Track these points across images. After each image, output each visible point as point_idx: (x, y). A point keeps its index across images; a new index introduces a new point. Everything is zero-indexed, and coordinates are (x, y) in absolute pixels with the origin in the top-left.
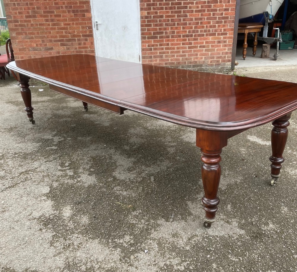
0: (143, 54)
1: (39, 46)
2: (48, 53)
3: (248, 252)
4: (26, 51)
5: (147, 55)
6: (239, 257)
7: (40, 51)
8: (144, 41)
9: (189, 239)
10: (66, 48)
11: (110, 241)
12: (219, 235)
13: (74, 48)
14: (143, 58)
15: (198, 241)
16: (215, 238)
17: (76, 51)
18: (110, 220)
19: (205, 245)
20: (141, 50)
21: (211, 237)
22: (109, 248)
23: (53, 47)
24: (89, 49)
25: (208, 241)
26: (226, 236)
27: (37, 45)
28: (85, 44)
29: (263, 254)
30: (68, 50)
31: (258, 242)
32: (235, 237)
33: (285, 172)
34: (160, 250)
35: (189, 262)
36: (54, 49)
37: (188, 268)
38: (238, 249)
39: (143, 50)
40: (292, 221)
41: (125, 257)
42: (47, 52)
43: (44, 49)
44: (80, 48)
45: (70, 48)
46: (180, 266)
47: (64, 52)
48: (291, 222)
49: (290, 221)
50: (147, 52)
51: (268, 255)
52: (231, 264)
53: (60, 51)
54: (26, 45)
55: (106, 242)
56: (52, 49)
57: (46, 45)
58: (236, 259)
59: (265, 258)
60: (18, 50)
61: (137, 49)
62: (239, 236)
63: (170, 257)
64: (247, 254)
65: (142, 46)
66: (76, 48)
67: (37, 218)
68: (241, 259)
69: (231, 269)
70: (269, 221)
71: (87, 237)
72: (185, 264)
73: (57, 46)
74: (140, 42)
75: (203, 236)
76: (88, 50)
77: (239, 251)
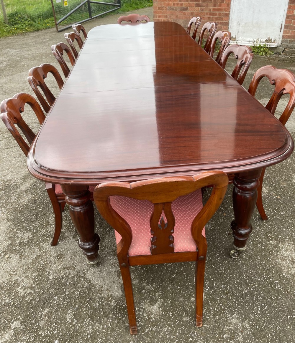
0: (286, 22)
1: (176, 5)
2: (182, 14)
3: (90, 321)
4: (164, 10)
5: (292, 25)
6: (75, 320)
7: (176, 11)
8: (291, 6)
9: (64, 268)
10: (201, 8)
11: (15, 230)
12: (92, 282)
13: (208, 10)
14: (286, 27)
15: (68, 276)
16: (85, 283)
17: (210, 13)
18: (41, 209)
19: (68, 283)
20: (285, 17)
21: (83, 279)
22: (7, 236)
23: (189, 7)
24: (224, 11)
25: (76, 281)
26: (98, 287)
27: (174, 4)
28: (220, 5)
29: (99, 335)
30: (202, 12)
31: (114, 317)
32: (102, 295)
33: (276, 246)
34: (31, 263)
35: (33, 291)
36: (189, 9)
37: (26, 297)
38: (86, 311)
39: (288, 17)
40: (187, 318)
41: (5, 252)
42: (181, 12)
43: (179, 9)
44: (214, 10)
45: (204, 10)
46: (23, 290)
47: (198, 13)
48: (184, 319)
49: (184, 317)
50: (293, 20)
51: (102, 339)
52: (58, 321)
53: (194, 12)
54: (164, 4)
55: (11, 230)
56: (187, 9)
57: (182, 4)
58: (70, 319)
59: (95, 339)
60: (158, 9)
61: (280, 16)
62: (108, 295)
63: (28, 275)
64: (86, 321)
65: (288, 12)
66: (210, 10)
67: (5, 180)
68: (74, 323)
69: (52, 326)
70: (162, 300)
71: (8, 216)
72: (29, 291)
73: (192, 6)
74: (287, 7)
75: (79, 273)
76: (222, 12)
77: (85, 313)
